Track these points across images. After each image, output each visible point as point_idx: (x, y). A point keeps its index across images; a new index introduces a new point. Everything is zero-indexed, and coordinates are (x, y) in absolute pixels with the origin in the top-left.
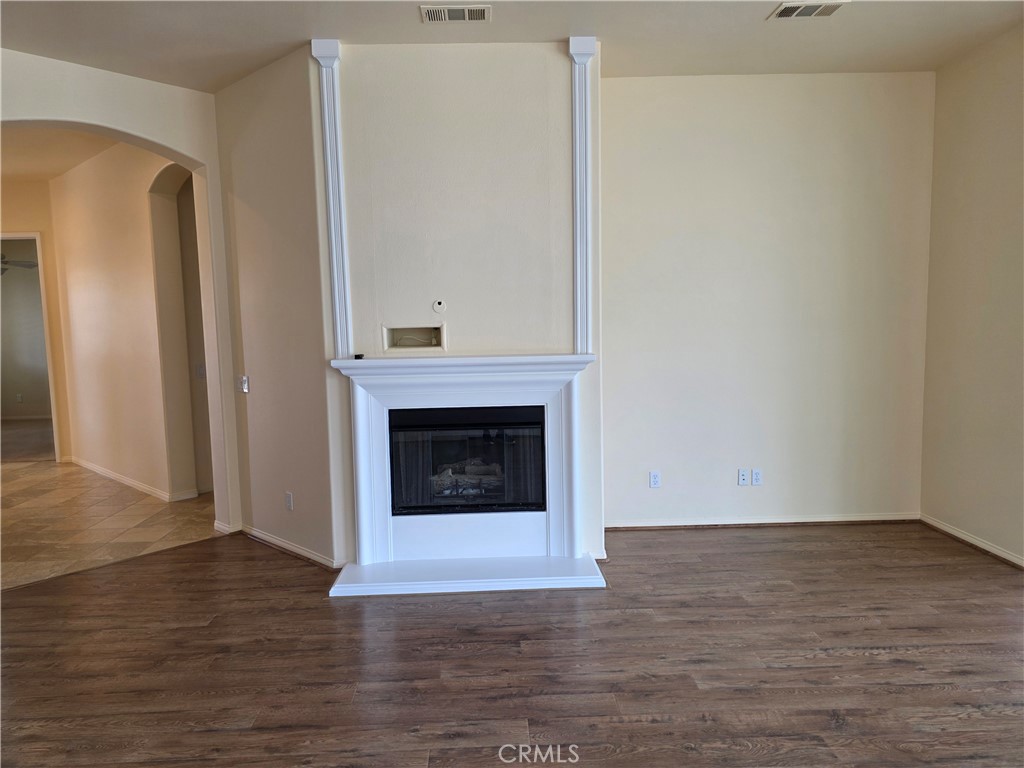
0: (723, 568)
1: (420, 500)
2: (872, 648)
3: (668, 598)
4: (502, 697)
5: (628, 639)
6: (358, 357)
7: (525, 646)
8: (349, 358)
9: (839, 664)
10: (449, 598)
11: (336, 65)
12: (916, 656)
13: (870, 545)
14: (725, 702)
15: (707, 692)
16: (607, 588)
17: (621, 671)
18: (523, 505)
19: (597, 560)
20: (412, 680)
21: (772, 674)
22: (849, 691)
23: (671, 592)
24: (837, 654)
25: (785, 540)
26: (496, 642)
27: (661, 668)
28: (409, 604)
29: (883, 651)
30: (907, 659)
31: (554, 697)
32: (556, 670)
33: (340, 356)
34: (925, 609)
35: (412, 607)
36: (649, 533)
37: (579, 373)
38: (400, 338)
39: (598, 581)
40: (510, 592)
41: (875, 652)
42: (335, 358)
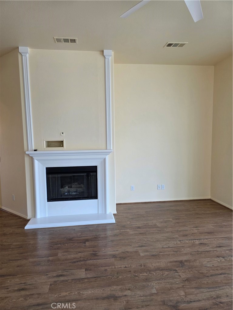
0: (151, 216)
1: (57, 197)
2: (194, 240)
3: (134, 226)
4: (78, 262)
5: (120, 240)
6: (35, 150)
7: (87, 244)
8: (32, 151)
9: (184, 245)
10: (64, 228)
11: (28, 55)
12: (206, 242)
13: (196, 207)
14: (148, 260)
15: (143, 257)
16: (116, 223)
17: (117, 251)
18: (90, 197)
19: (113, 214)
20: (48, 257)
21: (164, 249)
22: (186, 254)
23: (136, 224)
24: (183, 242)
25: (171, 206)
26: (78, 243)
27: (129, 249)
28: (51, 231)
29: (197, 241)
30: (204, 243)
31: (94, 261)
32: (96, 251)
33: (29, 150)
34: (210, 227)
35: (52, 232)
36: (130, 205)
37: (108, 156)
38: (50, 144)
39: (113, 221)
40: (85, 225)
41: (195, 241)
42: (28, 151)
